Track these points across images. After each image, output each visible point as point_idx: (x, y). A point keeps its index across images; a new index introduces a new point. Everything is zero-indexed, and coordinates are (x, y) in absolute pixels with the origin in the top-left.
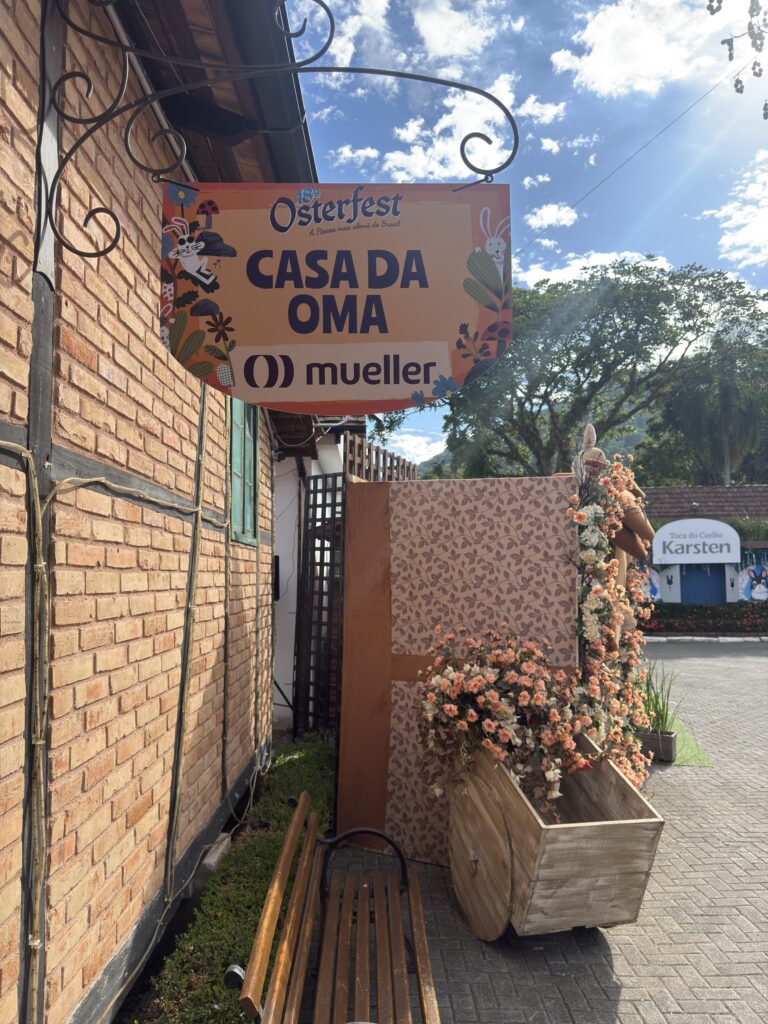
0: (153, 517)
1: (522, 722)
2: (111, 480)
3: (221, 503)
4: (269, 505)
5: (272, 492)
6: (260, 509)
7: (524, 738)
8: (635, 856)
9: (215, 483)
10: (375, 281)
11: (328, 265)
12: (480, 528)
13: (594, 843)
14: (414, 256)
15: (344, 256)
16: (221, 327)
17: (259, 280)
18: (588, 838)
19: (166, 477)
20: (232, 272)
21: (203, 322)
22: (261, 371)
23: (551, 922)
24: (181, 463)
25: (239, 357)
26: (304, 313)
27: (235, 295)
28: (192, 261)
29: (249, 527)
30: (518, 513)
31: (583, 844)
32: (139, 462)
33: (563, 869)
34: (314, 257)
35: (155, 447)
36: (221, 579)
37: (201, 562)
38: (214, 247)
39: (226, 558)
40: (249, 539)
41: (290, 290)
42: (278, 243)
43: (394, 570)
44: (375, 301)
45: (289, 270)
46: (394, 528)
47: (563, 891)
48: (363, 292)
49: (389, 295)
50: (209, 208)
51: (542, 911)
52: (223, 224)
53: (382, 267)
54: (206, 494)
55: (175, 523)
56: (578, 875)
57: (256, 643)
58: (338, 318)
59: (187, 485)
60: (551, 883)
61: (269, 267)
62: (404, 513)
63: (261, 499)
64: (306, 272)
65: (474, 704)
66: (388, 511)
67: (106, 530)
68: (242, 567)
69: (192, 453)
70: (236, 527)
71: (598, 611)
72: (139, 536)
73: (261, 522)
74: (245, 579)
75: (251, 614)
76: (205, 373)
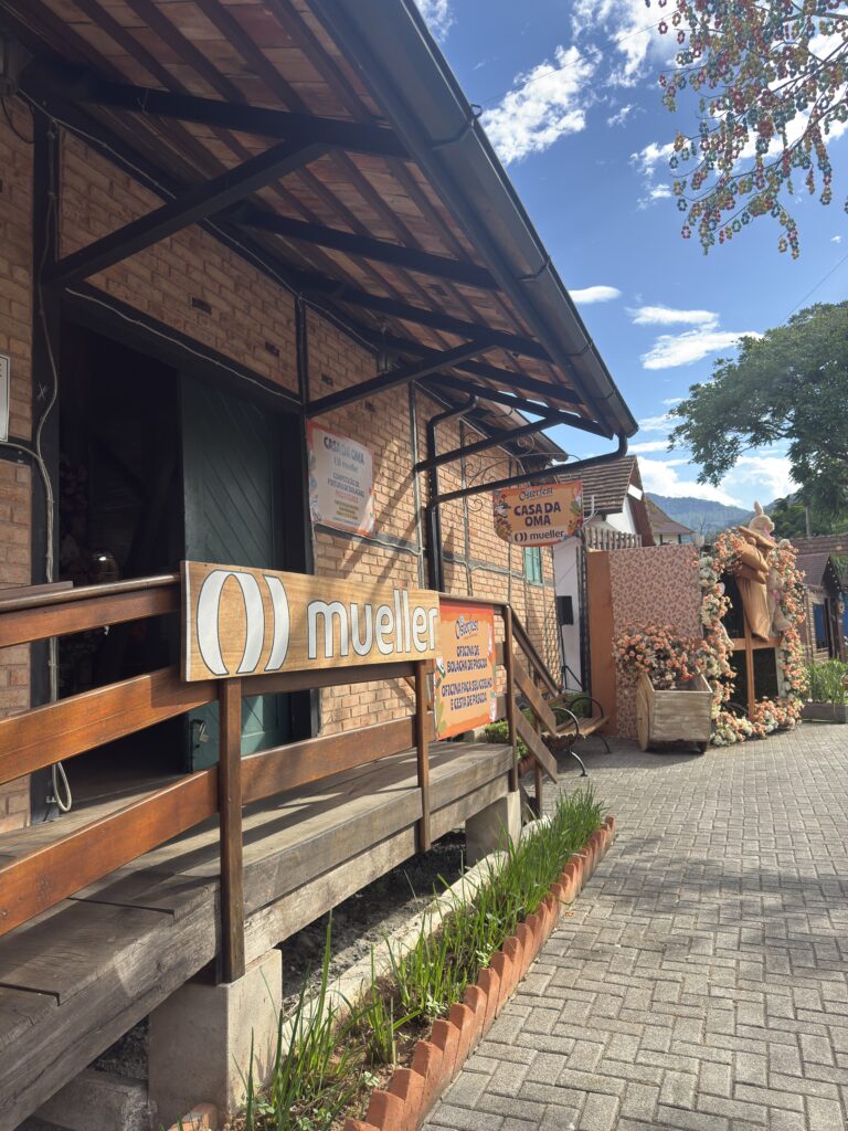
0: (495, 576)
1: (658, 658)
2: (483, 566)
3: (520, 568)
4: (551, 565)
5: (553, 557)
6: (544, 569)
7: (659, 664)
8: (701, 708)
9: (517, 560)
10: (547, 511)
11: (535, 508)
12: (654, 572)
13: (678, 700)
14: (557, 504)
15: (539, 505)
16: (509, 527)
17: (518, 514)
18: (675, 697)
19: (498, 562)
20: (511, 512)
21: (504, 526)
22: (519, 536)
23: (665, 735)
24: (502, 556)
25: (513, 534)
26: (529, 521)
27: (511, 518)
28: (501, 511)
29: (537, 577)
30: (672, 563)
31: (674, 700)
32: (490, 559)
33: (667, 711)
34: (531, 507)
35: (494, 553)
36: (523, 601)
37: (513, 592)
38: (506, 506)
39: (525, 592)
40: (538, 583)
41: (525, 516)
42: (522, 504)
43: (614, 596)
44: (547, 516)
45: (525, 512)
46: (613, 574)
47: (668, 721)
48: (544, 514)
49: (550, 515)
50: (504, 496)
51: (660, 729)
52: (508, 500)
53: (548, 507)
54: (513, 566)
55: (501, 578)
56: (675, 715)
57: (546, 634)
58: (537, 521)
59: (506, 564)
60: (661, 716)
61: (519, 511)
62: (616, 566)
63: (544, 563)
64: (529, 511)
65: (634, 650)
66: (609, 565)
67: (483, 581)
68: (534, 596)
69: (507, 551)
70: (529, 578)
71: (709, 610)
72: (491, 582)
73: (545, 575)
74: (536, 602)
75: (542, 620)
76: (505, 539)
